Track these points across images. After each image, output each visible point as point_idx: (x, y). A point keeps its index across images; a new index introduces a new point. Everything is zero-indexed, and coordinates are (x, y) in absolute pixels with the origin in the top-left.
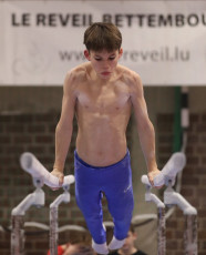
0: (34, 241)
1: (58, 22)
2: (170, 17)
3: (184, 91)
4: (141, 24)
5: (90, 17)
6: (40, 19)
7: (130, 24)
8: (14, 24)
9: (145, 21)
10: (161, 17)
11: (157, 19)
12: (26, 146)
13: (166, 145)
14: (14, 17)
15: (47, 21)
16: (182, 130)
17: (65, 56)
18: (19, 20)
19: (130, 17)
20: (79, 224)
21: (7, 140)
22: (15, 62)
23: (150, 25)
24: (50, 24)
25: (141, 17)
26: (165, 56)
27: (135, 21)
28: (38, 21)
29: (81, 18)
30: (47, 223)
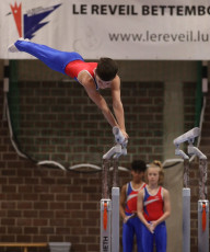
0: (89, 179)
1: (108, 11)
2: (194, 8)
3: (204, 64)
4: (171, 14)
5: (133, 7)
6: (95, 9)
7: (163, 14)
8: (74, 13)
9: (175, 10)
10: (187, 8)
11: (184, 9)
12: (83, 106)
13: (190, 106)
14: (74, 6)
15: (99, 10)
16: (202, 95)
17: (113, 37)
18: (78, 9)
19: (163, 8)
20: (123, 165)
21: (69, 102)
22: (75, 41)
23: (178, 14)
24: (102, 13)
25: (171, 8)
26: (190, 38)
27: (167, 11)
28: (93, 11)
29: (125, 12)
30: (99, 165)
